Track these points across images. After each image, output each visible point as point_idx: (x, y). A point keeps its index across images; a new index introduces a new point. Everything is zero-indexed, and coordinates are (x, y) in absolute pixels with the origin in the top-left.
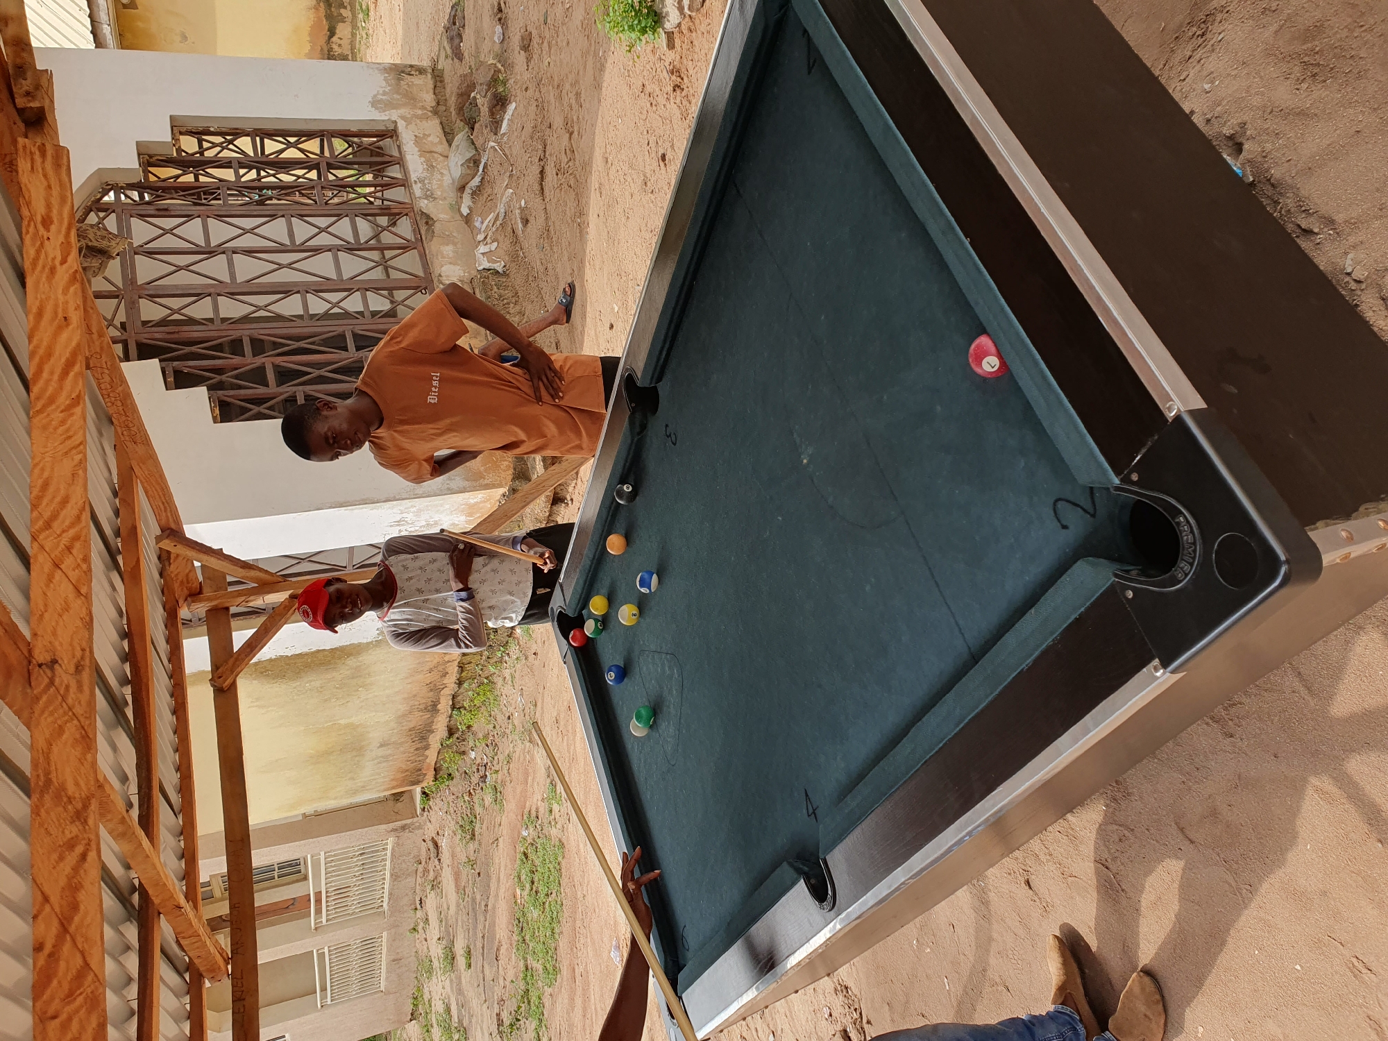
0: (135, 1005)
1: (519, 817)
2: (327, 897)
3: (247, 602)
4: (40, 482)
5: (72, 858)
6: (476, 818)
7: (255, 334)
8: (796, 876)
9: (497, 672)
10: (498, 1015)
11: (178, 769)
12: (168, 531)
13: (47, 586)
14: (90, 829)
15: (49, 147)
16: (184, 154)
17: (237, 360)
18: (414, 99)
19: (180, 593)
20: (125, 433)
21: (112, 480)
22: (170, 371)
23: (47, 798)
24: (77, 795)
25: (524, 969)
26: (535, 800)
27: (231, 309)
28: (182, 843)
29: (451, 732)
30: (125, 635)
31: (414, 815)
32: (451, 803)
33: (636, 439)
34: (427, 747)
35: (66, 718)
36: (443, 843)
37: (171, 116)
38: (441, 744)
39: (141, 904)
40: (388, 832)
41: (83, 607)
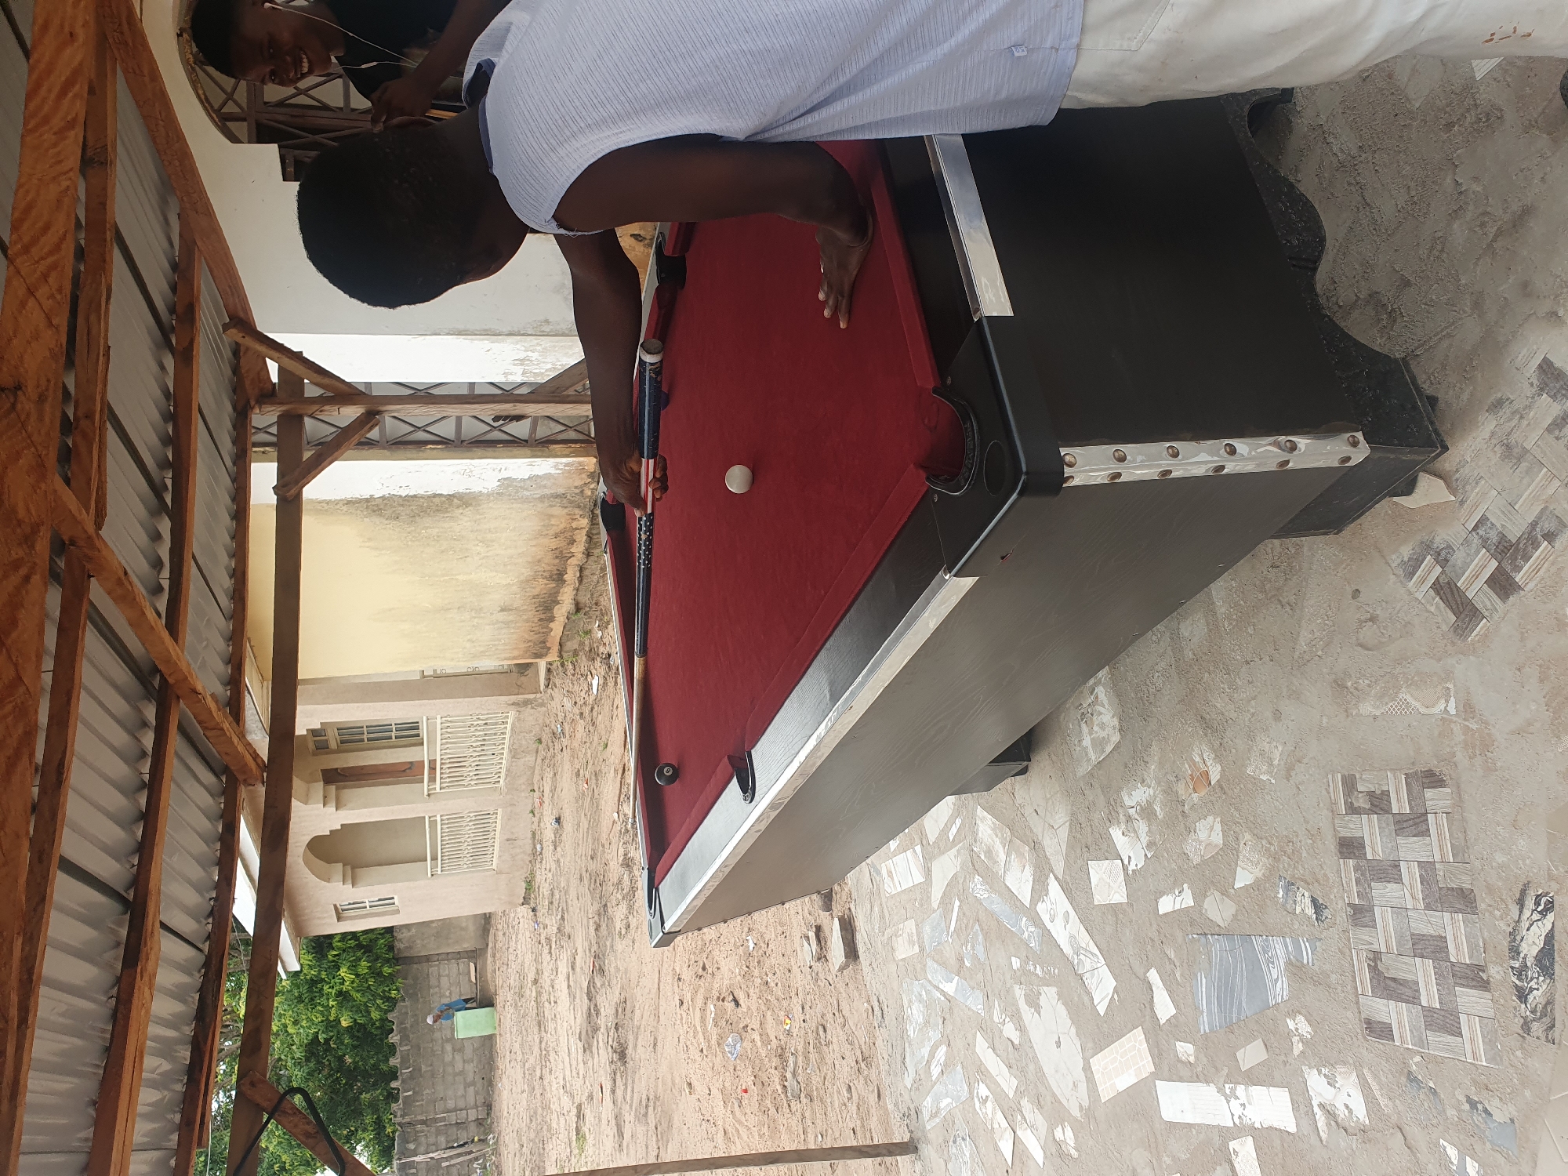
0: (147, 778)
2: (442, 764)
3: (321, 411)
4: (23, 204)
5: (15, 579)
12: (236, 320)
13: (19, 312)
19: (252, 394)
20: (185, 198)
21: (173, 252)
22: (289, 160)
24: (27, 520)
29: (578, 608)
30: (168, 417)
31: (537, 691)
34: (552, 619)
35: (24, 444)
38: (568, 618)
39: (160, 686)
40: (509, 705)
41: (53, 340)
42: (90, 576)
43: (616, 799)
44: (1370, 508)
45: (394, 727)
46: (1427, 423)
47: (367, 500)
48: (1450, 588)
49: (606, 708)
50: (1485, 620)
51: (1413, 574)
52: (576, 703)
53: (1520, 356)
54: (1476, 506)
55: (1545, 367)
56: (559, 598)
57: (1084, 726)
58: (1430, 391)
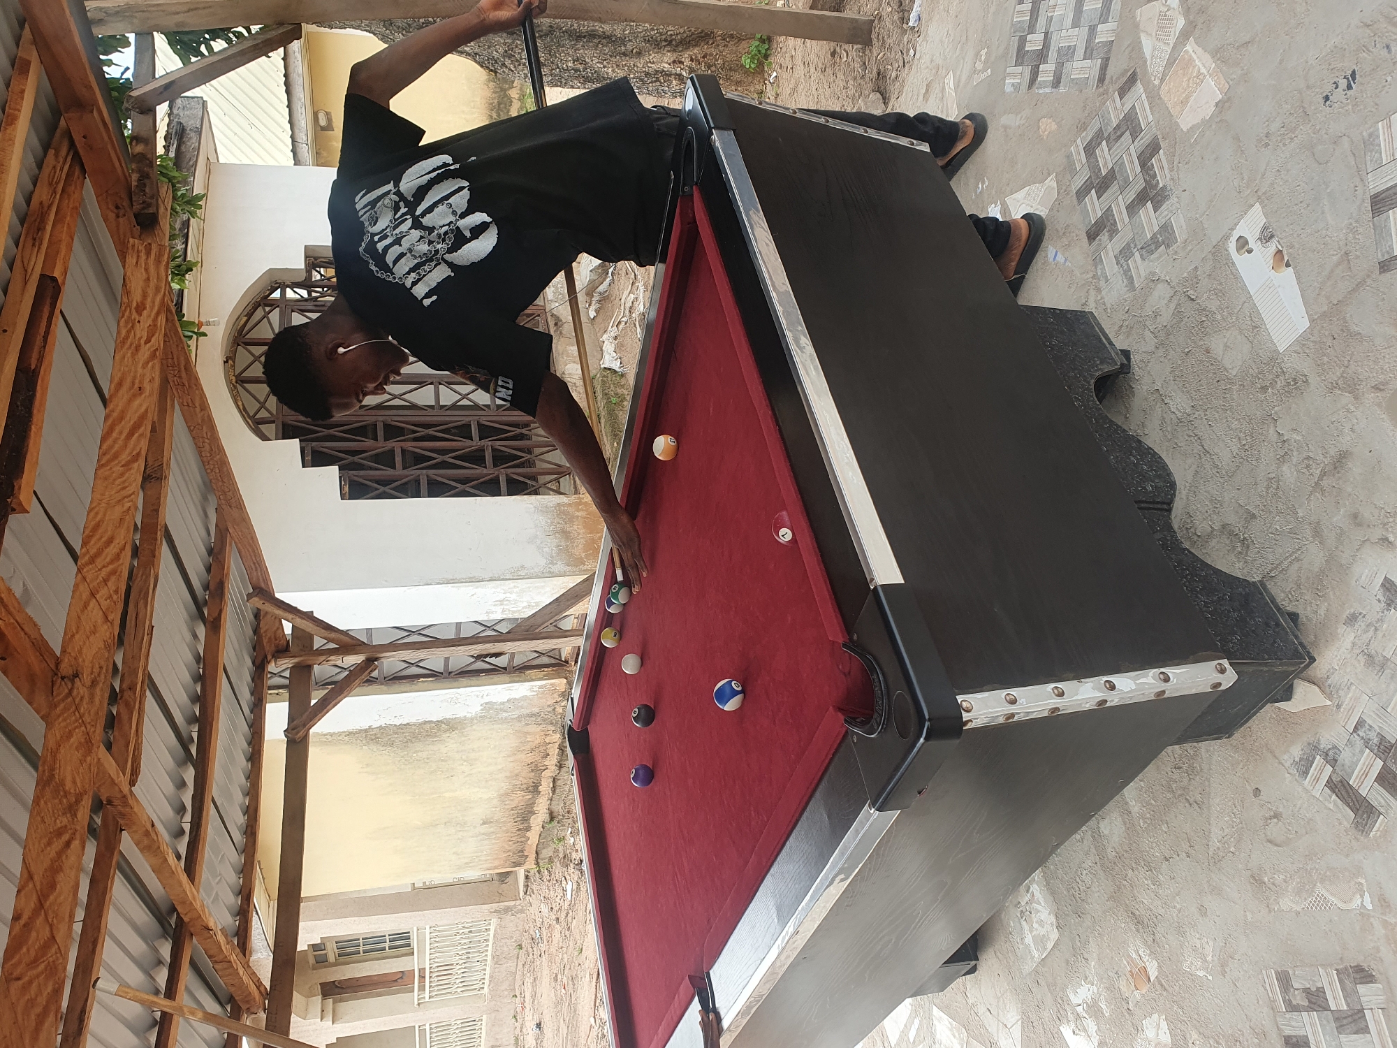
2: (431, 973)
3: (327, 661)
4: (93, 523)
5: (58, 845)
7: (389, 420)
12: (258, 590)
13: (82, 611)
14: (78, 821)
15: (154, 247)
17: (369, 443)
19: (269, 648)
20: (222, 497)
22: (307, 450)
23: (48, 789)
24: (72, 791)
28: (243, 879)
29: (552, 815)
30: (199, 678)
31: (517, 898)
34: (528, 829)
35: (76, 724)
38: (543, 827)
39: (176, 925)
40: (492, 912)
41: (108, 632)
42: (122, 830)
43: (593, 1003)
44: (1255, 714)
45: (387, 937)
46: (1292, 637)
47: (366, 731)
48: (1344, 786)
49: (580, 913)
50: (1382, 817)
51: (1306, 773)
52: (552, 908)
53: (1363, 578)
54: (1352, 709)
55: (1387, 585)
56: (535, 809)
57: (1024, 923)
58: (1291, 608)
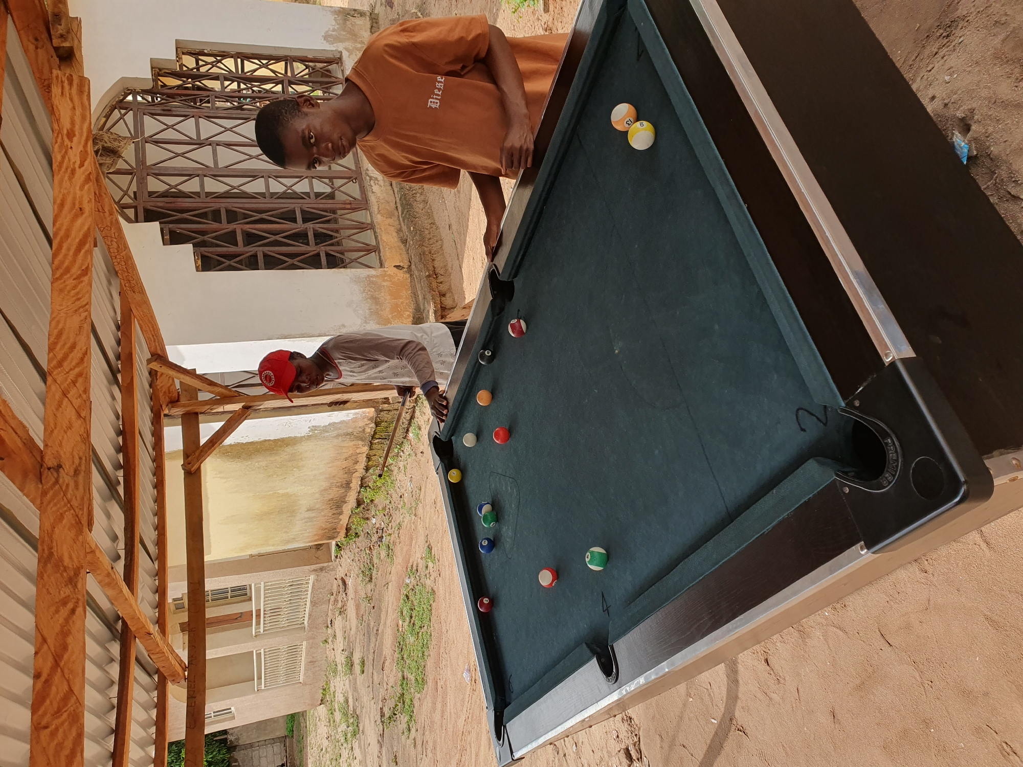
0: (115, 701)
1: (404, 569)
2: (264, 614)
3: (211, 409)
4: (56, 332)
5: (64, 612)
6: (373, 566)
7: (230, 207)
8: (591, 654)
9: (394, 463)
10: (381, 709)
11: (156, 528)
12: (156, 356)
13: (57, 409)
14: (78, 591)
15: (75, 77)
16: (185, 69)
17: (215, 225)
18: (355, 35)
19: (163, 400)
20: (127, 285)
21: (117, 318)
22: (166, 231)
23: (49, 565)
24: (70, 566)
25: (401, 678)
26: (416, 558)
27: (212, 186)
28: (157, 581)
29: (359, 503)
30: (120, 433)
31: (330, 560)
32: (357, 554)
33: (495, 318)
34: (341, 513)
35: (66, 509)
36: (350, 582)
37: (176, 40)
38: (352, 511)
39: (122, 630)
40: (311, 571)
41: (82, 427)
45: (230, 589)
